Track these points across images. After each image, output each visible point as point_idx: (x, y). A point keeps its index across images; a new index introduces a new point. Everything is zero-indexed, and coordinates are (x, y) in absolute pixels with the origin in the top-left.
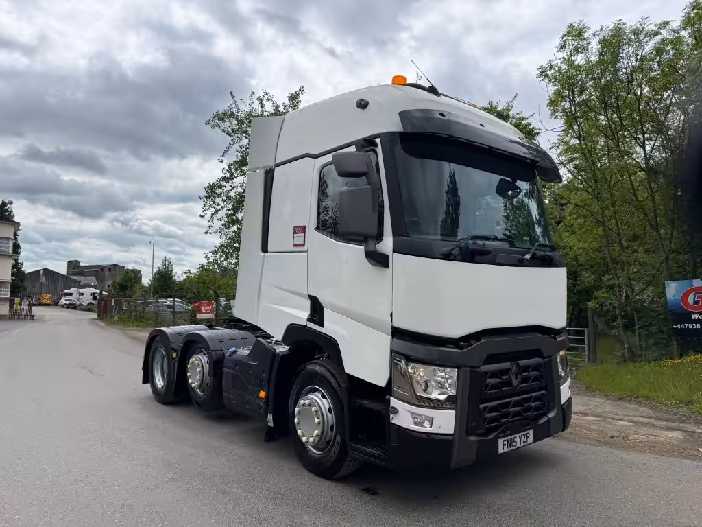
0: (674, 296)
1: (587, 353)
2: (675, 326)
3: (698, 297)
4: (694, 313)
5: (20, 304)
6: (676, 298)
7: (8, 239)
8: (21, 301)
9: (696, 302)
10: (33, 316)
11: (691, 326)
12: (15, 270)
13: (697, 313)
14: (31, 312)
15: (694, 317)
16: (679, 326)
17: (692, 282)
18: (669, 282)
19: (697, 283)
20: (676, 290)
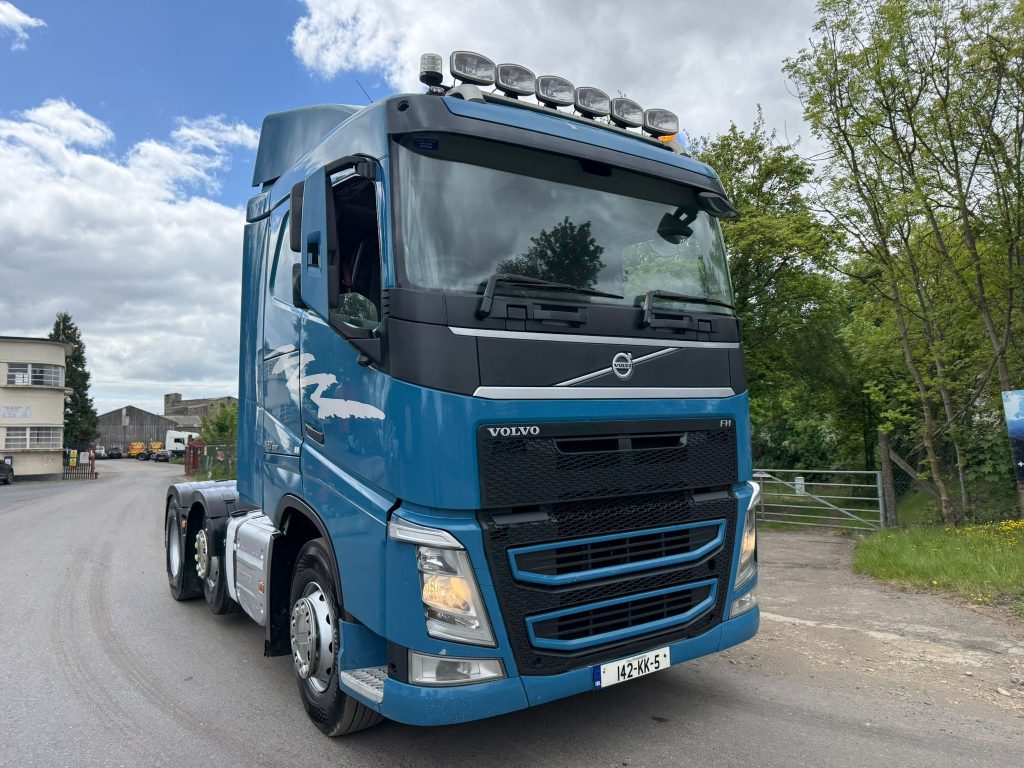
0: (1017, 415)
1: (881, 510)
2: (1020, 463)
5: (78, 459)
6: (1021, 417)
7: (56, 366)
8: (79, 453)
10: (96, 474)
12: (68, 410)
14: (93, 468)
18: (1009, 393)
20: (1020, 406)
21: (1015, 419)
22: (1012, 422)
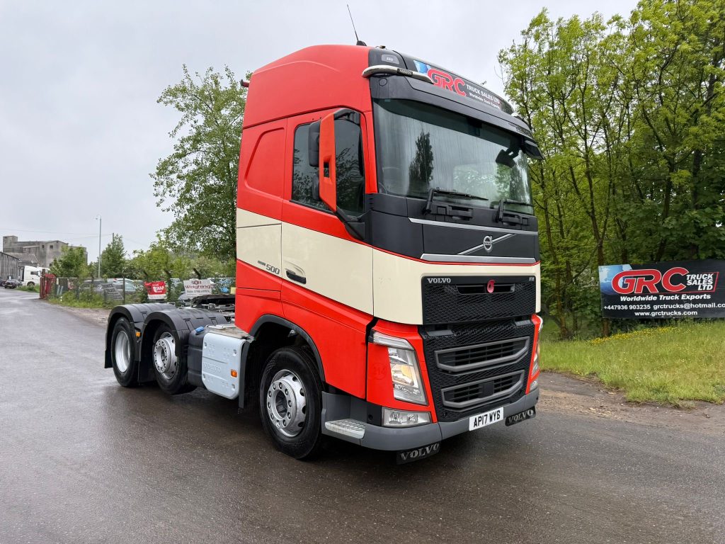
0: (606, 280)
2: (606, 307)
3: (627, 281)
4: (623, 295)
6: (608, 281)
9: (625, 286)
11: (619, 307)
13: (625, 295)
15: (623, 299)
16: (609, 308)
17: (622, 267)
18: (602, 267)
19: (627, 268)
20: (608, 274)
21: (605, 282)
22: (603, 283)
